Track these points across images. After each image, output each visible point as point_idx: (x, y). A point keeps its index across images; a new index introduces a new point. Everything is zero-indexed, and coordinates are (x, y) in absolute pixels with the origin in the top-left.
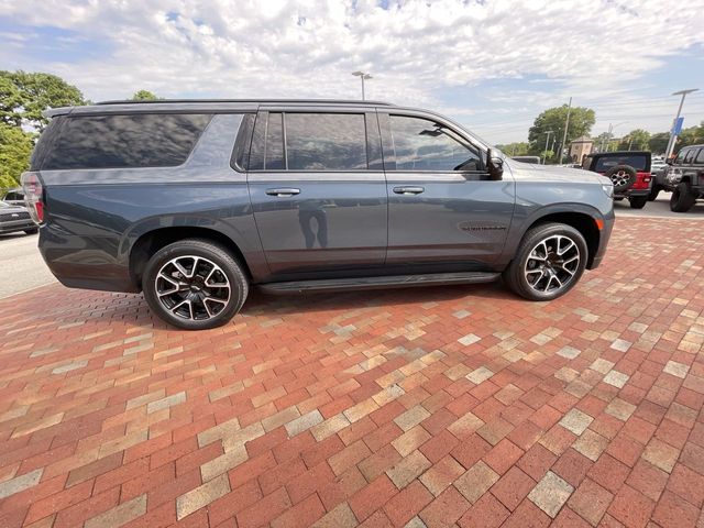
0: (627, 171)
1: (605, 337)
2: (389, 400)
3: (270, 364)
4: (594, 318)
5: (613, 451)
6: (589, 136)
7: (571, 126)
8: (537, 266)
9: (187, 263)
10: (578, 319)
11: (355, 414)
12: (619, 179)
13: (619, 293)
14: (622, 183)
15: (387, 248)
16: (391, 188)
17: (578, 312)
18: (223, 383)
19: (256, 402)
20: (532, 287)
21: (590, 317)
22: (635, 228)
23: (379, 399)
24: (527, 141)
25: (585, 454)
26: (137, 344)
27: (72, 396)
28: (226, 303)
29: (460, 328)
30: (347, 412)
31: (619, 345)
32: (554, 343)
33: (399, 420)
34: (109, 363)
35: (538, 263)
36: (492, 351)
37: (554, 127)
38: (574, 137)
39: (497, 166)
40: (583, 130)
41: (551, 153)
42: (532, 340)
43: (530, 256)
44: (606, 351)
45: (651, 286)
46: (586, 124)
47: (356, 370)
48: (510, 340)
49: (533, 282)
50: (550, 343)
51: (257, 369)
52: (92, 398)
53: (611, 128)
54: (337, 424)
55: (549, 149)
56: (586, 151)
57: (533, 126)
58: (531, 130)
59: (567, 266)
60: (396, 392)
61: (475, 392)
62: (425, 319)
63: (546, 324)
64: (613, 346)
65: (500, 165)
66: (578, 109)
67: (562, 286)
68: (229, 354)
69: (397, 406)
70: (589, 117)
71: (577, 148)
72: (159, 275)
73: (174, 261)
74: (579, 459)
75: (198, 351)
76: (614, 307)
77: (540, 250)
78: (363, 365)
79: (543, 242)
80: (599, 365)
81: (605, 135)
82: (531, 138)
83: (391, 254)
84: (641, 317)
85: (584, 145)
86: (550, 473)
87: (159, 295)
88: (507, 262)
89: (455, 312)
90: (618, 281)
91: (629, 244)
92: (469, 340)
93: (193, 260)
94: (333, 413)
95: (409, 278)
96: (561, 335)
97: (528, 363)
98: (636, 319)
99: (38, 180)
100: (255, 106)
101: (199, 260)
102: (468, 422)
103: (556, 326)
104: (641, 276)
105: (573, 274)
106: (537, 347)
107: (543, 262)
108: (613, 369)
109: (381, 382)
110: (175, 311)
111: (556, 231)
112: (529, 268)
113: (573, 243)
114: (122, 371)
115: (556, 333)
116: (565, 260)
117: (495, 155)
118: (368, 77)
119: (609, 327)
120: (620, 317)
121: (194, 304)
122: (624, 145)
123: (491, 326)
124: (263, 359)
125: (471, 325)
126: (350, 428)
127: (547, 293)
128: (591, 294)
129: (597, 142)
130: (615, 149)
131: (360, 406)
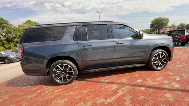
0: (179, 35)
1: (175, 77)
2: (121, 95)
3: (88, 90)
4: (172, 74)
5: (177, 99)
6: (168, 26)
7: (162, 23)
8: (155, 61)
9: (62, 66)
10: (168, 74)
11: (113, 98)
12: (177, 38)
13: (178, 67)
14: (178, 39)
15: (115, 59)
16: (115, 43)
17: (168, 72)
18: (76, 95)
19: (87, 98)
20: (155, 67)
21: (171, 73)
22: (183, 51)
23: (119, 95)
24: (150, 28)
25: (170, 100)
26: (48, 90)
27: (36, 102)
28: (72, 77)
29: (137, 78)
30: (111, 98)
31: (178, 79)
32: (162, 80)
33: (125, 98)
34: (42, 94)
35: (156, 60)
36: (146, 83)
37: (158, 24)
38: (163, 26)
39: (142, 35)
40: (166, 24)
41: (157, 31)
42: (156, 80)
43: (153, 59)
44: (175, 80)
45: (186, 65)
46: (167, 22)
47: (111, 89)
48: (150, 80)
49: (155, 66)
50: (161, 80)
51: (84, 92)
52: (42, 102)
53: (174, 23)
54: (109, 101)
55: (157, 30)
56: (168, 30)
57: (151, 24)
58: (151, 25)
59: (163, 60)
60: (123, 93)
61: (143, 91)
62: (127, 77)
63: (159, 76)
64: (177, 79)
65: (143, 35)
66: (164, 18)
67: (163, 66)
68: (75, 89)
69: (124, 96)
70: (167, 20)
71: (165, 29)
72: (54, 70)
73: (58, 66)
74: (169, 102)
75: (66, 90)
76: (177, 70)
77: (156, 57)
78: (113, 88)
79: (156, 54)
80: (173, 83)
81: (173, 25)
82: (151, 27)
83: (116, 60)
84: (184, 72)
85: (167, 28)
86: (162, 105)
87: (54, 75)
88: (147, 61)
89: (134, 75)
90: (178, 64)
91: (181, 55)
92: (139, 81)
93: (63, 65)
94: (108, 98)
95: (121, 66)
96: (164, 78)
97: (155, 84)
98: (182, 73)
99: (22, 46)
100: (78, 24)
101: (65, 65)
102: (142, 97)
103: (162, 76)
104: (184, 63)
105: (165, 63)
106: (157, 81)
107: (157, 60)
108: (177, 84)
109: (118, 91)
110: (58, 80)
111: (159, 51)
112: (153, 62)
113: (164, 54)
114: (47, 96)
115: (162, 78)
116: (163, 59)
117: (141, 33)
118: (101, 13)
119: (176, 75)
120: (178, 72)
121: (63, 77)
122: (178, 28)
123: (145, 77)
124: (85, 89)
125: (140, 78)
126: (113, 101)
127: (159, 68)
128: (171, 68)
129: (171, 27)
130: (176, 29)
131: (114, 97)
